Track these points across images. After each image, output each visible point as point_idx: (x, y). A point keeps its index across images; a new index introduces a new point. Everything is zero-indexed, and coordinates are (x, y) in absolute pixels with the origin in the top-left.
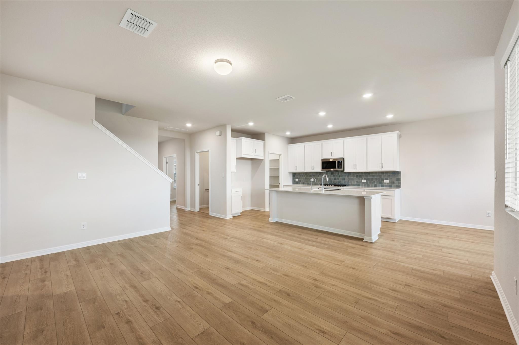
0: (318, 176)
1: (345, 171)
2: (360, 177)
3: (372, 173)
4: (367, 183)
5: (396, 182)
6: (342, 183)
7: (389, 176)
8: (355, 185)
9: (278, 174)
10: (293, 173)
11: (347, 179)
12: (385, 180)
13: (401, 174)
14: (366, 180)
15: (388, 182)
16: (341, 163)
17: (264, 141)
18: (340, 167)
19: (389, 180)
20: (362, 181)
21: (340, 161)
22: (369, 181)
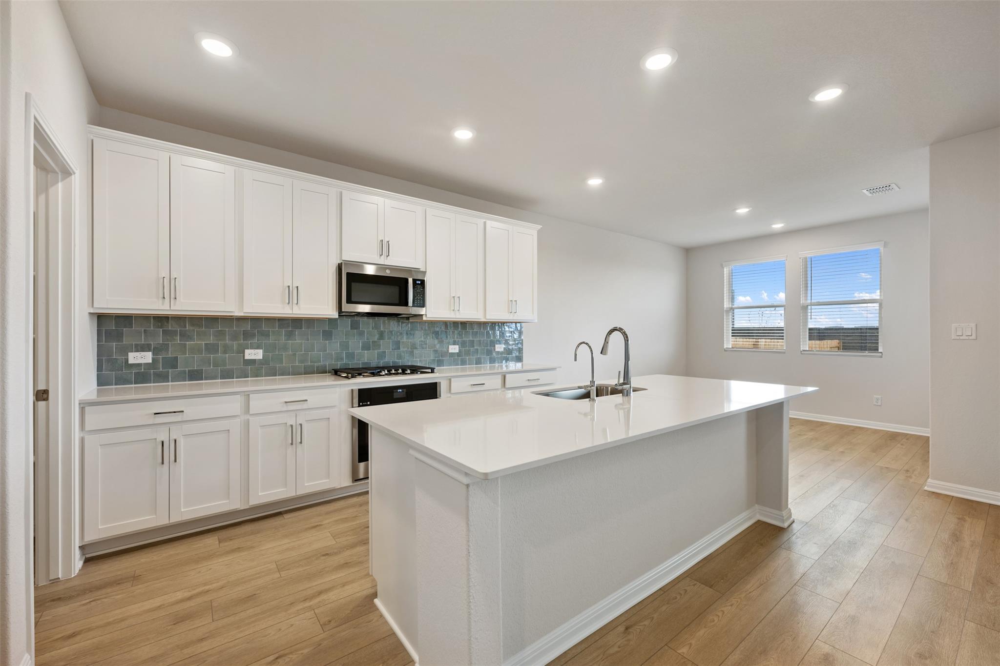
1: (418, 318)
2: (442, 338)
7: (504, 333)
12: (497, 344)
14: (458, 346)
15: (503, 350)
16: (421, 289)
18: (419, 301)
19: (503, 345)
20: (448, 350)
21: (419, 281)
22: (465, 349)
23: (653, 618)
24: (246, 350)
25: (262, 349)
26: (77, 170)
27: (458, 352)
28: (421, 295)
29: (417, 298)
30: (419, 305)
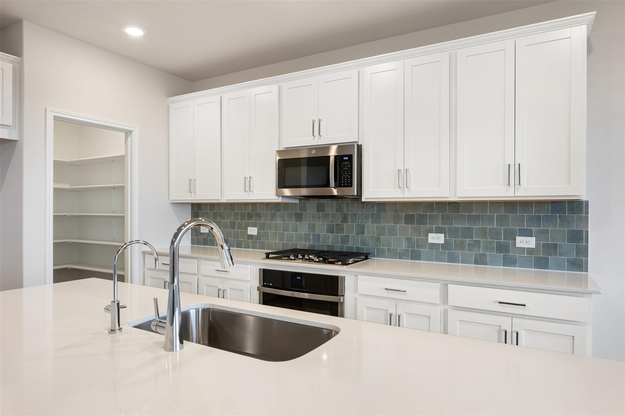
0: (273, 217)
1: (363, 200)
2: (419, 223)
3: (469, 205)
4: (444, 246)
5: (565, 245)
6: (353, 244)
7: (539, 217)
8: (402, 255)
9: (123, 210)
10: (193, 204)
11: (371, 227)
12: (518, 239)
13: (587, 213)
14: (443, 235)
15: (534, 246)
16: (349, 166)
17: (16, 57)
18: (346, 179)
19: (535, 238)
20: (427, 240)
21: (346, 157)
22: (456, 240)
24: (248, 228)
25: (257, 227)
26: (136, 128)
27: (443, 243)
28: (349, 173)
29: (344, 177)
30: (346, 184)
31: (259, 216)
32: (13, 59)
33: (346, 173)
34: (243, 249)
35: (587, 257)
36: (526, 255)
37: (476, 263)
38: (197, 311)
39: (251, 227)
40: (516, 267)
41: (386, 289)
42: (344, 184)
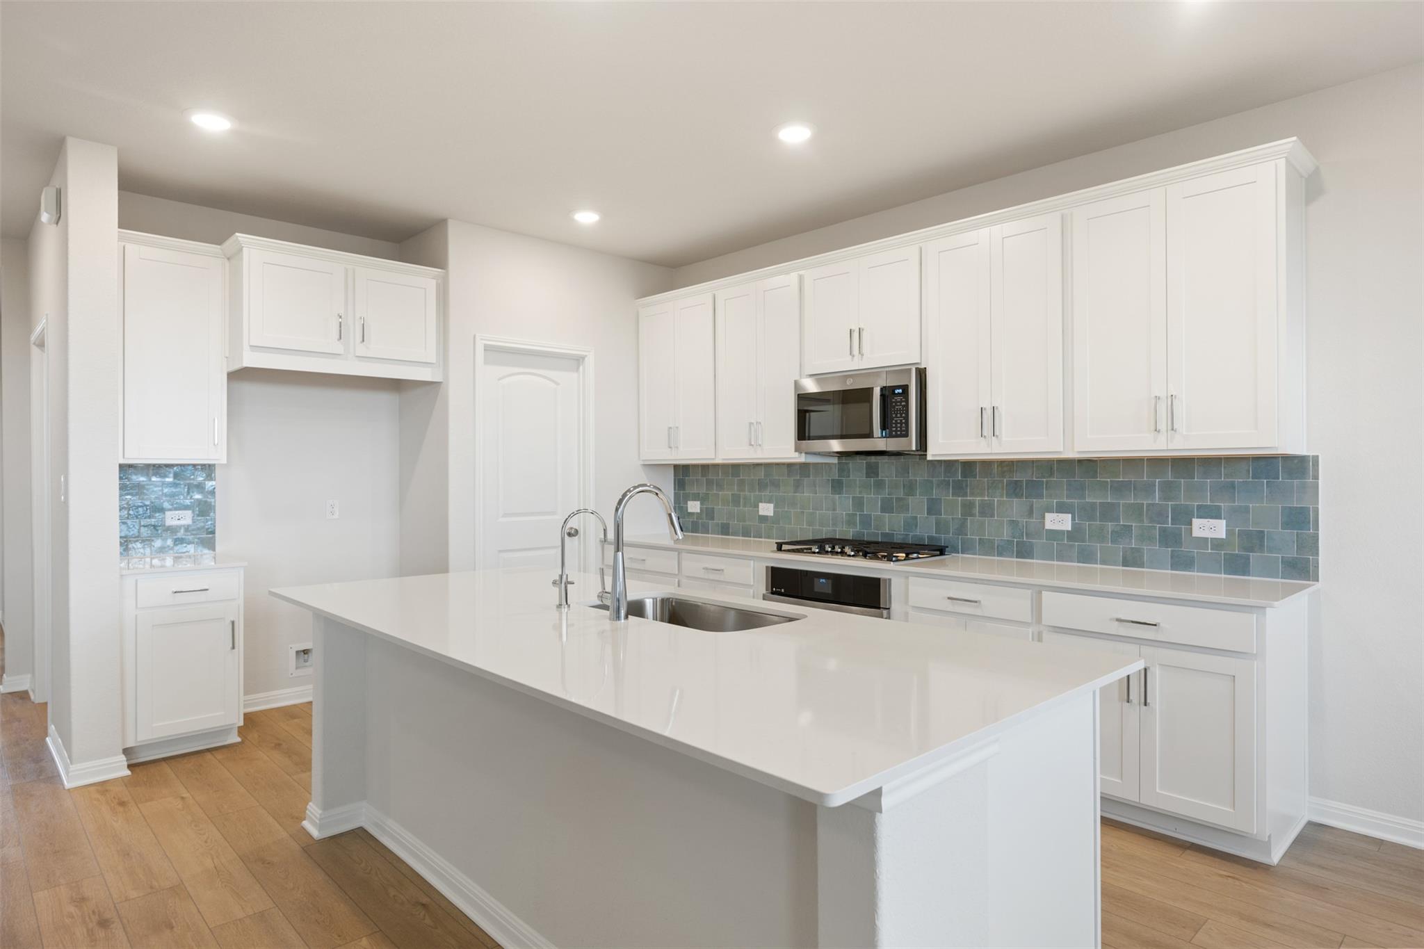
0: (798, 486)
1: (929, 458)
2: (1031, 496)
4: (1073, 535)
5: (1280, 534)
6: (926, 530)
7: (1232, 486)
8: (1002, 550)
10: (676, 467)
11: (952, 504)
12: (1196, 522)
13: (1316, 477)
14: (1070, 517)
15: (1223, 535)
16: (903, 404)
17: (440, 270)
18: (899, 425)
19: (1225, 521)
20: (1044, 524)
21: (899, 389)
22: (1091, 524)
23: (436, 928)
24: (760, 504)
25: (773, 503)
26: (589, 352)
27: (1070, 529)
28: (904, 415)
29: (896, 421)
30: (899, 433)
31: (776, 484)
32: (436, 273)
33: (899, 415)
34: (752, 539)
35: (1317, 554)
36: (1210, 551)
37: (1125, 563)
38: (655, 600)
39: (765, 502)
40: (1193, 571)
41: (949, 598)
42: (896, 433)
